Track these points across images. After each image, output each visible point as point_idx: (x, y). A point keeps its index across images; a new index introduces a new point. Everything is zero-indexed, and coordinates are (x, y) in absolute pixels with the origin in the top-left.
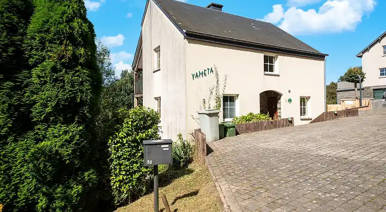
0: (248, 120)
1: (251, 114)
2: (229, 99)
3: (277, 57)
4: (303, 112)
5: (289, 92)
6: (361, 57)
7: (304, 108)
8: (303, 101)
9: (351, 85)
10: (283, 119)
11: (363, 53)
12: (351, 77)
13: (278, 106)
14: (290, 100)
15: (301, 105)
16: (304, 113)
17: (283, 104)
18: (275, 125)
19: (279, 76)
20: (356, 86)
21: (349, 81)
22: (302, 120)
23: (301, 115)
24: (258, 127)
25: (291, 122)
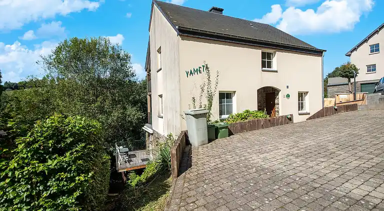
0: (244, 118)
1: (247, 111)
2: (225, 96)
3: (275, 53)
4: (301, 106)
5: (288, 87)
6: (349, 55)
7: (302, 103)
8: (301, 95)
9: (345, 80)
10: (282, 117)
11: (352, 52)
12: (345, 72)
13: (276, 101)
14: (288, 96)
15: (299, 100)
16: (302, 108)
17: (281, 99)
18: (272, 123)
19: (277, 72)
20: (349, 81)
21: (343, 77)
22: (300, 114)
23: (299, 110)
24: (254, 126)
25: (290, 119)
